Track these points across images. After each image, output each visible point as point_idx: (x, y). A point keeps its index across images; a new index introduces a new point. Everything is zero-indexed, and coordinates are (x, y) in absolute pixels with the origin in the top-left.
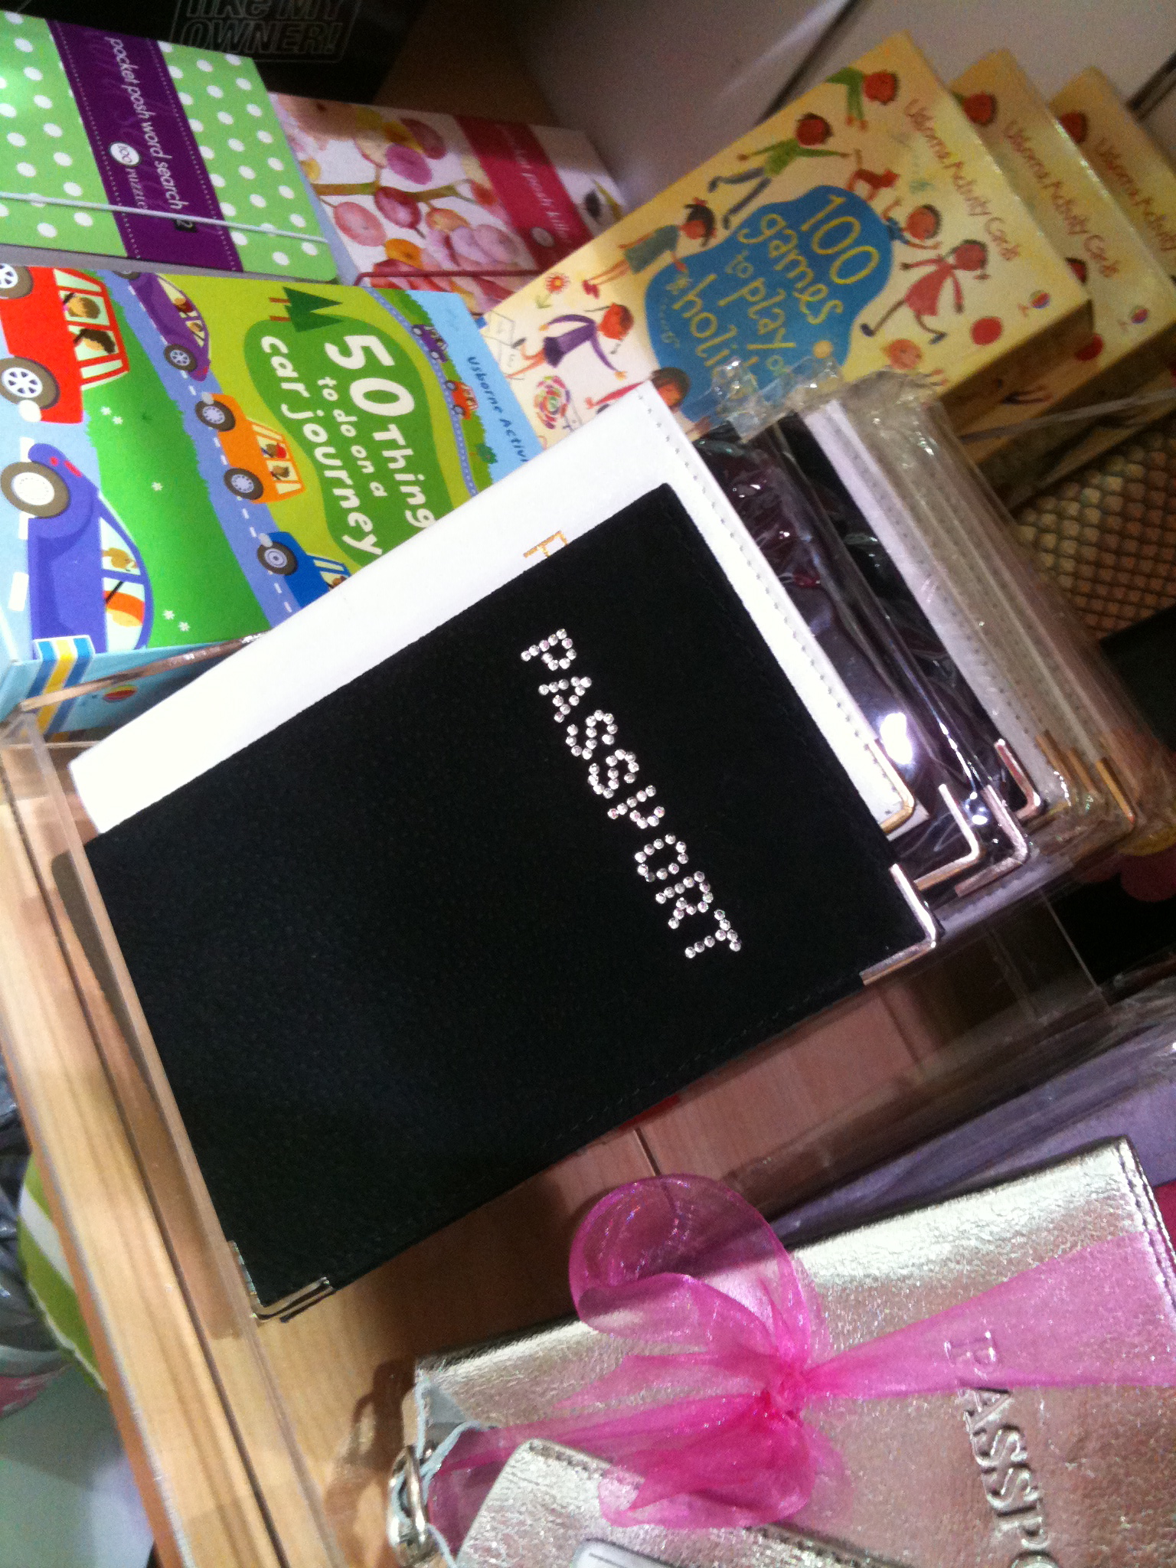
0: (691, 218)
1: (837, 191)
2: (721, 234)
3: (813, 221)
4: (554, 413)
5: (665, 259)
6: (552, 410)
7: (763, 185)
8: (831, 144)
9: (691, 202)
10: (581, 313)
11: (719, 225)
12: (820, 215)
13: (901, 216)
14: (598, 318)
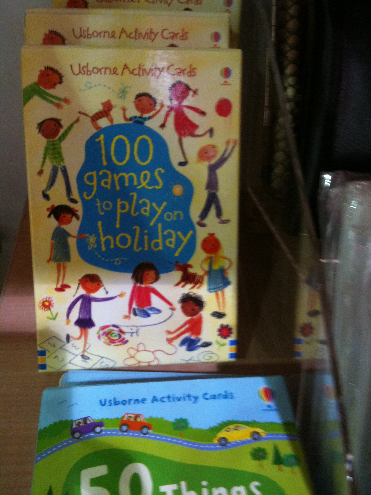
0: (57, 218)
1: (96, 136)
2: (79, 207)
3: (104, 158)
4: (120, 336)
5: (72, 242)
6: (117, 338)
7: (65, 172)
8: (65, 124)
9: (48, 213)
10: (73, 299)
11: (72, 205)
12: (103, 152)
13: (133, 112)
14: (82, 292)
